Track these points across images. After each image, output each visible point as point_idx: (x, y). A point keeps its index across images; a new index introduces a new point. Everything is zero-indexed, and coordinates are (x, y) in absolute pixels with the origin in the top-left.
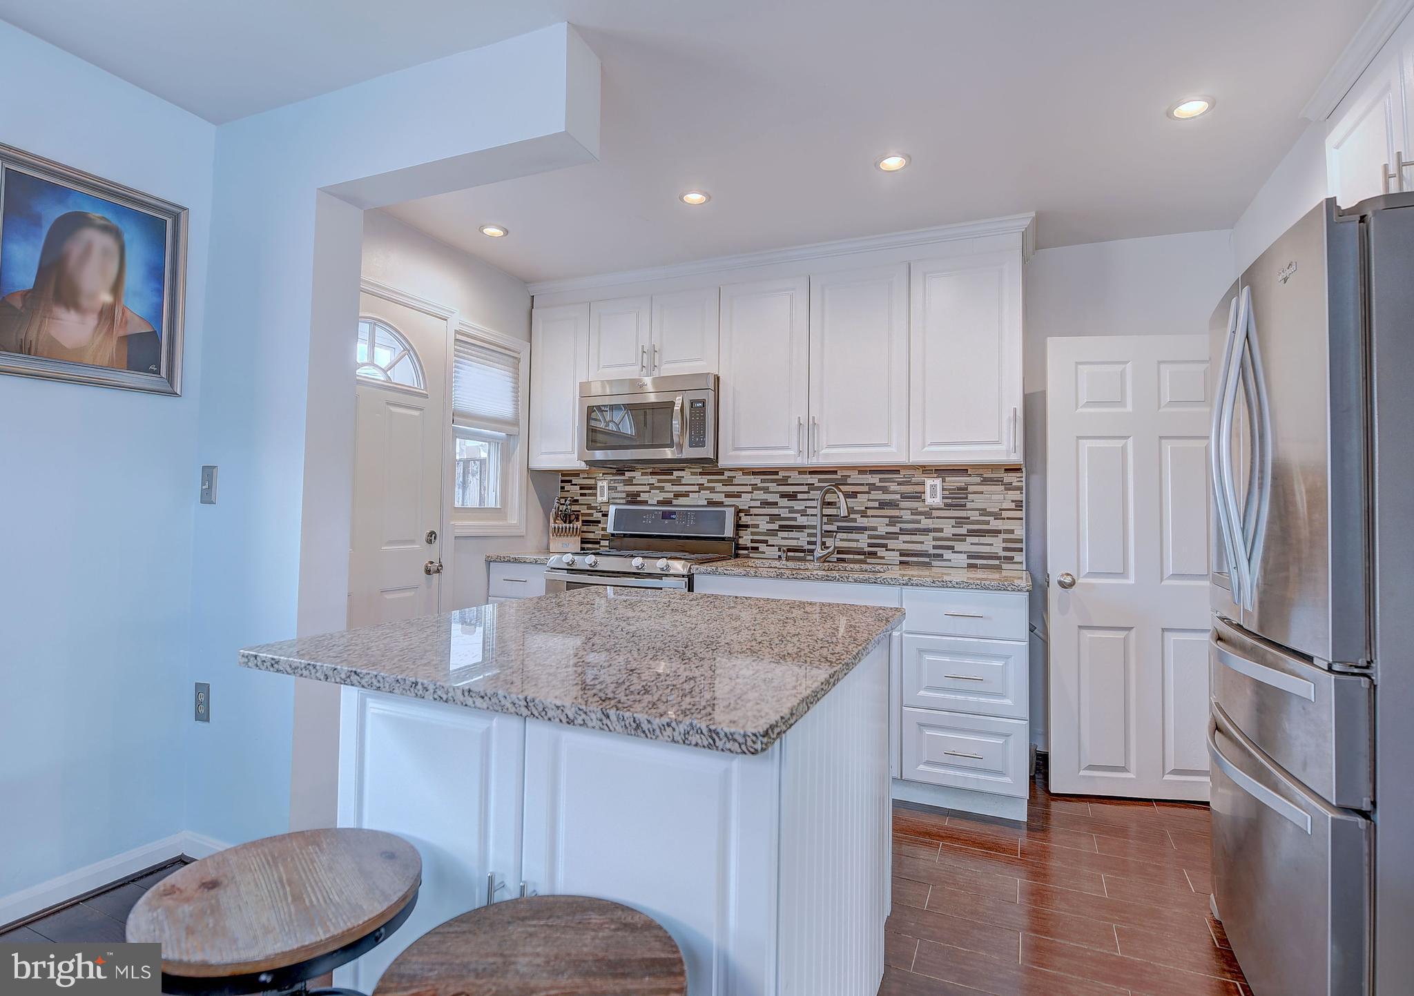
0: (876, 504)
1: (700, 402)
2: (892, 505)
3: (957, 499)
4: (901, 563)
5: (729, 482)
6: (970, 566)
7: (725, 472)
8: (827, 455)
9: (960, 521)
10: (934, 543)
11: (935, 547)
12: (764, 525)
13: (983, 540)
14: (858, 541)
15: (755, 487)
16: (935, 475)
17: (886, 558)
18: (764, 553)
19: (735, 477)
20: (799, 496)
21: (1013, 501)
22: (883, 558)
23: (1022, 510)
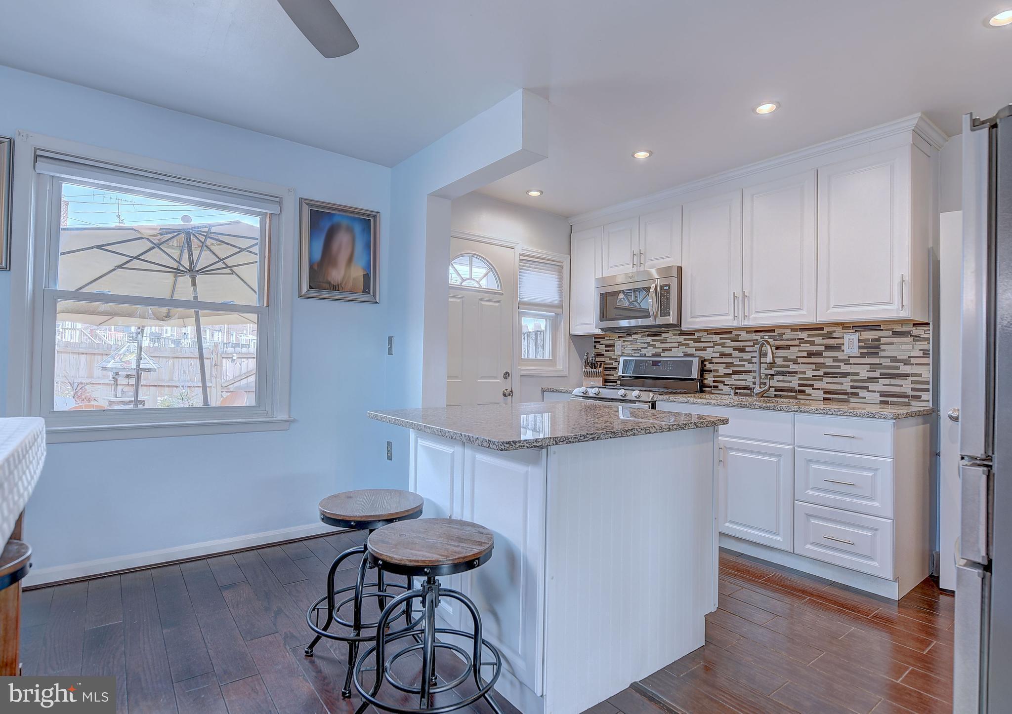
0: (805, 354)
1: (667, 286)
2: (819, 354)
3: (872, 349)
4: (825, 399)
5: (698, 340)
6: (882, 402)
7: (696, 333)
8: (755, 319)
9: (873, 367)
10: (852, 384)
11: (852, 387)
12: (722, 370)
13: (894, 382)
14: (791, 382)
16: (853, 331)
17: (812, 395)
18: (722, 390)
19: (702, 337)
20: (747, 349)
21: (920, 350)
22: (810, 395)
23: (929, 357)
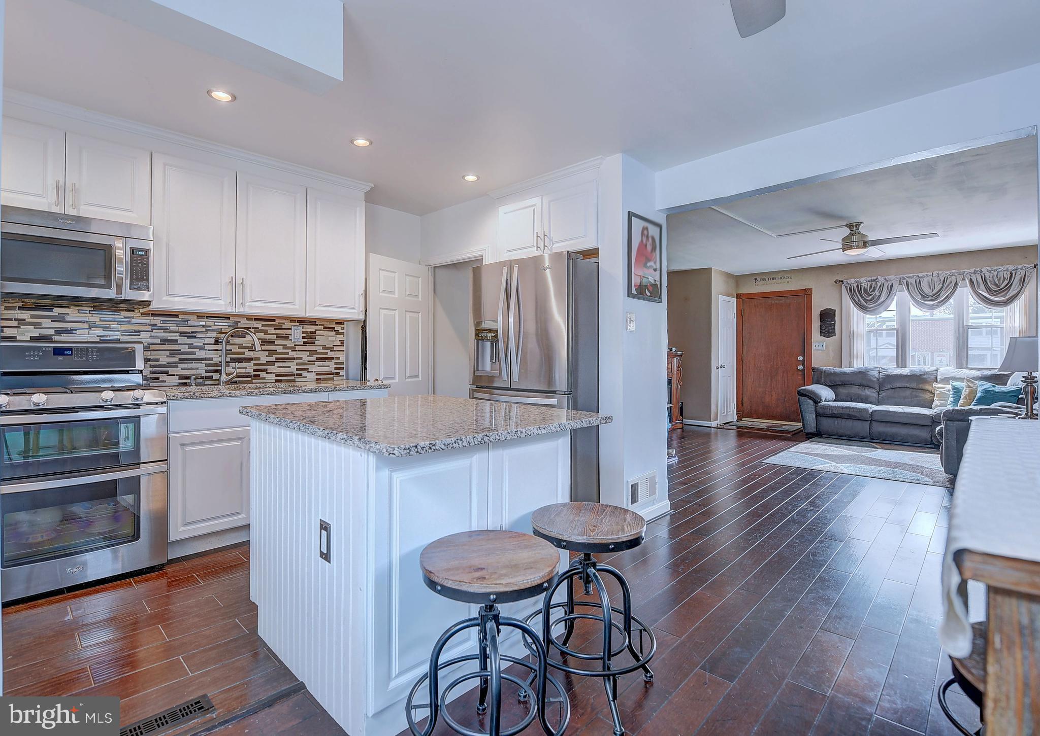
1: (143, 251)
2: (270, 342)
3: (310, 339)
4: (277, 381)
6: (317, 380)
9: (312, 353)
11: (297, 369)
13: (324, 364)
14: (246, 368)
15: (154, 327)
16: (298, 324)
17: (266, 379)
20: (198, 335)
21: (340, 341)
22: (264, 379)
23: (343, 346)
